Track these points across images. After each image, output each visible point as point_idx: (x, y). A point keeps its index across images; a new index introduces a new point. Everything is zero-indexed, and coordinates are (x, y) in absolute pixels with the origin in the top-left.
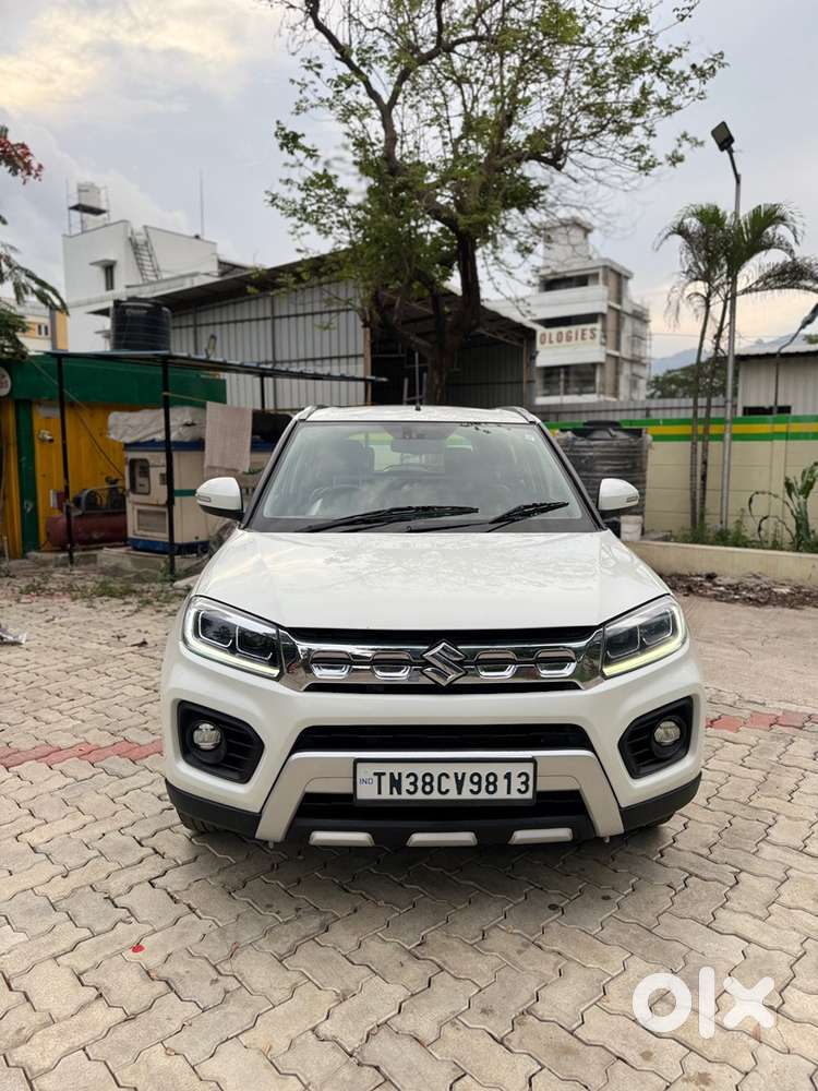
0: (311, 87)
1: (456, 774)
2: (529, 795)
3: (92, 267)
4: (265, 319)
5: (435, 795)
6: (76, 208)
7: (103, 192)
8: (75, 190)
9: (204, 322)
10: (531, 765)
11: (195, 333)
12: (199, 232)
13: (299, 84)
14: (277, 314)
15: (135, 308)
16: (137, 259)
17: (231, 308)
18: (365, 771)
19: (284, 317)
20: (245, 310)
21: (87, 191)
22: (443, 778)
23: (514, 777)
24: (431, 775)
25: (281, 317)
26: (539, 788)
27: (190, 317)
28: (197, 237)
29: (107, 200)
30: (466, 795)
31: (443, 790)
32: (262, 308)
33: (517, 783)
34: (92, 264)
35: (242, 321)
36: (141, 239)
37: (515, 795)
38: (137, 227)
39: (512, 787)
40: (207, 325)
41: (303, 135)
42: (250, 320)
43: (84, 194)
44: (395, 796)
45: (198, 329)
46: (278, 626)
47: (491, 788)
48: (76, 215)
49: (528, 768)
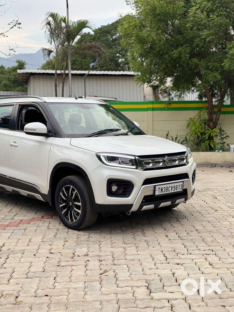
1: (171, 186)
2: (182, 190)
5: (168, 192)
10: (182, 182)
18: (157, 188)
22: (169, 188)
23: (180, 186)
24: (165, 187)
26: (184, 188)
30: (173, 191)
31: (169, 190)
37: (180, 190)
39: (180, 188)
44: (162, 193)
46: (134, 156)
47: (177, 189)
49: (182, 183)
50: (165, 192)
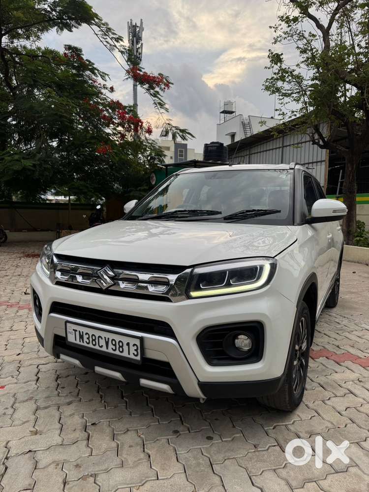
0: (279, 28)
1: (105, 337)
2: (139, 358)
3: (227, 136)
4: (279, 148)
6: (222, 112)
7: (234, 104)
8: (223, 105)
9: (253, 152)
10: (139, 340)
11: (249, 157)
12: (273, 116)
13: (274, 28)
14: (285, 145)
15: (212, 146)
16: (244, 130)
17: (265, 145)
18: (70, 327)
19: (288, 146)
20: (270, 145)
21: (227, 104)
22: (100, 338)
23: (131, 345)
24: (95, 336)
25: (286, 146)
27: (248, 151)
28: (272, 118)
29: (235, 107)
30: (110, 351)
31: (100, 345)
32: (278, 143)
33: (133, 349)
34: (226, 135)
35: (269, 150)
36: (246, 122)
37: (132, 356)
38: (245, 116)
39: (130, 352)
40: (254, 153)
41: (282, 54)
42: (272, 149)
43: (226, 106)
44: (82, 343)
45: (251, 156)
47: (121, 350)
48: (222, 115)
50: (91, 346)
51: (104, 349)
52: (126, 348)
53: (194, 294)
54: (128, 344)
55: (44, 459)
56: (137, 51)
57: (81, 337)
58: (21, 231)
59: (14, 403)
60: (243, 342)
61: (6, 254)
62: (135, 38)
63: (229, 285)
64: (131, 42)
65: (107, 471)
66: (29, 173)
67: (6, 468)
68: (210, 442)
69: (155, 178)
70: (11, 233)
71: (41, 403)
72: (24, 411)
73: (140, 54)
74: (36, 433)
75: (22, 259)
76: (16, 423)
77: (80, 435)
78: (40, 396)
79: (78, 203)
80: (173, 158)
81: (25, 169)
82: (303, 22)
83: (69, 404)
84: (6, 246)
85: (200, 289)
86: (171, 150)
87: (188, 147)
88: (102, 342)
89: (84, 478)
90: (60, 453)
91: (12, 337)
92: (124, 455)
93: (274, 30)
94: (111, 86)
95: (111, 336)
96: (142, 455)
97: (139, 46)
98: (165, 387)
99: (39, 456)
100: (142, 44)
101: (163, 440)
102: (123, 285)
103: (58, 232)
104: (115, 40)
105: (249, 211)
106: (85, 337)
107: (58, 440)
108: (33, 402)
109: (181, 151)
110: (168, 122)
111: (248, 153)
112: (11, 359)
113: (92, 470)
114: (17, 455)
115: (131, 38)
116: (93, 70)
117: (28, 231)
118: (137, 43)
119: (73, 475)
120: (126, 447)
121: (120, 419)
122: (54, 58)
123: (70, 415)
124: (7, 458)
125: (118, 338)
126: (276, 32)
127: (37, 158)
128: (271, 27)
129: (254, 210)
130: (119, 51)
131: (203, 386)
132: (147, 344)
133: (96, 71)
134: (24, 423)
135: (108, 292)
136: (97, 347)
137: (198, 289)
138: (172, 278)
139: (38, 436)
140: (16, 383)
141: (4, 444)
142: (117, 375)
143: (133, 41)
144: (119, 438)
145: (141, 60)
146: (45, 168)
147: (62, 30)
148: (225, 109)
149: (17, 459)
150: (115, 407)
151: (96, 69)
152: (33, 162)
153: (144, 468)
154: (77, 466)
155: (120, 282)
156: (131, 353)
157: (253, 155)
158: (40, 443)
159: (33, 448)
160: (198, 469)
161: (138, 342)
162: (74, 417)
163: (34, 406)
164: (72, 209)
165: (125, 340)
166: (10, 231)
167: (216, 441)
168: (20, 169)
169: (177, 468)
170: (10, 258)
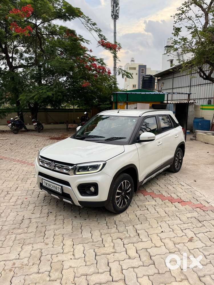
2: (61, 192)
9: (175, 76)
22: (51, 185)
30: (54, 189)
36: (180, 52)
43: (168, 43)
50: (49, 187)
51: (52, 189)
52: (58, 189)
53: (77, 173)
54: (58, 188)
55: (33, 221)
56: (116, 12)
57: (46, 184)
58: (50, 124)
59: (29, 204)
60: (92, 189)
61: (42, 137)
62: (115, 4)
63: (88, 170)
64: (113, 7)
65: (50, 225)
66: (51, 98)
67: (22, 222)
68: (85, 221)
69: (113, 98)
70: (46, 125)
71: (37, 205)
72: (31, 207)
73: (118, 13)
74: (33, 213)
75: (48, 140)
76: (28, 210)
77: (46, 215)
78: (37, 203)
79: (78, 108)
80: (138, 74)
81: (48, 97)
82: (188, 13)
83: (46, 205)
84: (42, 132)
85: (79, 172)
86: (136, 69)
87: (147, 67)
88: (52, 187)
89: (43, 226)
90: (38, 220)
91: (33, 180)
92: (56, 222)
93: (173, 17)
94: (90, 49)
95: (54, 185)
96: (62, 222)
97: (117, 8)
98: (70, 202)
99: (32, 220)
100: (119, 7)
101: (71, 219)
102: (57, 169)
103: (67, 125)
104: (93, 25)
105: (114, 138)
106: (47, 184)
107: (39, 216)
108: (34, 204)
109: (143, 70)
110: (120, 68)
111: (172, 77)
112: (31, 189)
113: (45, 225)
114: (26, 219)
115: (113, 4)
116: (82, 40)
117: (54, 124)
118: (116, 7)
119: (40, 225)
120: (58, 219)
121: (60, 211)
122: (65, 31)
123: (45, 209)
124: (23, 220)
125: (56, 186)
126: (174, 18)
127: (54, 91)
128: (171, 16)
129: (116, 137)
130: (95, 31)
131: (80, 202)
132: (64, 188)
133: (84, 40)
134: (30, 210)
135: (53, 170)
136: (50, 188)
137: (79, 171)
138: (70, 167)
139: (33, 214)
140: (31, 198)
141: (23, 216)
142: (57, 197)
143: (114, 6)
144: (57, 217)
145: (118, 17)
146: (58, 95)
147: (66, 21)
148: (168, 45)
149: (25, 220)
150: (60, 208)
151: (84, 39)
152: (52, 93)
153: (61, 226)
154: (42, 223)
155: (56, 168)
156: (59, 191)
157: (175, 78)
158: (33, 216)
159: (31, 217)
160: (76, 227)
161: (60, 187)
162: (46, 210)
163: (35, 206)
164: (75, 112)
165: (58, 186)
166: (45, 124)
167: (87, 220)
168: (46, 97)
169: (71, 227)
170: (42, 140)
